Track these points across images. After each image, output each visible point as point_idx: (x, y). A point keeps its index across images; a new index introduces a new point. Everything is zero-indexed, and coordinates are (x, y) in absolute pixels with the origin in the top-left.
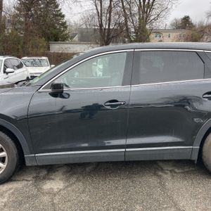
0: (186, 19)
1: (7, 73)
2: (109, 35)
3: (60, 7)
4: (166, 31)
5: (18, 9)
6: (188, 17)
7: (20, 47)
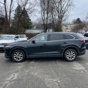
0: (78, 19)
1: (15, 40)
2: (47, 27)
3: (29, 17)
4: (69, 24)
5: (14, 18)
6: (79, 18)
7: (16, 31)
